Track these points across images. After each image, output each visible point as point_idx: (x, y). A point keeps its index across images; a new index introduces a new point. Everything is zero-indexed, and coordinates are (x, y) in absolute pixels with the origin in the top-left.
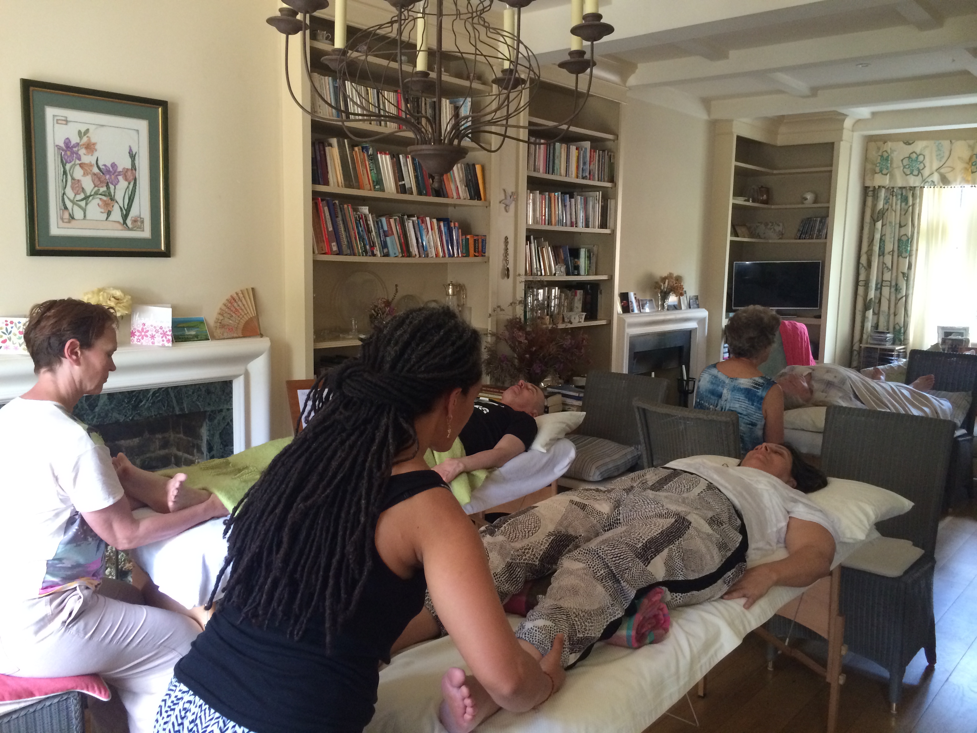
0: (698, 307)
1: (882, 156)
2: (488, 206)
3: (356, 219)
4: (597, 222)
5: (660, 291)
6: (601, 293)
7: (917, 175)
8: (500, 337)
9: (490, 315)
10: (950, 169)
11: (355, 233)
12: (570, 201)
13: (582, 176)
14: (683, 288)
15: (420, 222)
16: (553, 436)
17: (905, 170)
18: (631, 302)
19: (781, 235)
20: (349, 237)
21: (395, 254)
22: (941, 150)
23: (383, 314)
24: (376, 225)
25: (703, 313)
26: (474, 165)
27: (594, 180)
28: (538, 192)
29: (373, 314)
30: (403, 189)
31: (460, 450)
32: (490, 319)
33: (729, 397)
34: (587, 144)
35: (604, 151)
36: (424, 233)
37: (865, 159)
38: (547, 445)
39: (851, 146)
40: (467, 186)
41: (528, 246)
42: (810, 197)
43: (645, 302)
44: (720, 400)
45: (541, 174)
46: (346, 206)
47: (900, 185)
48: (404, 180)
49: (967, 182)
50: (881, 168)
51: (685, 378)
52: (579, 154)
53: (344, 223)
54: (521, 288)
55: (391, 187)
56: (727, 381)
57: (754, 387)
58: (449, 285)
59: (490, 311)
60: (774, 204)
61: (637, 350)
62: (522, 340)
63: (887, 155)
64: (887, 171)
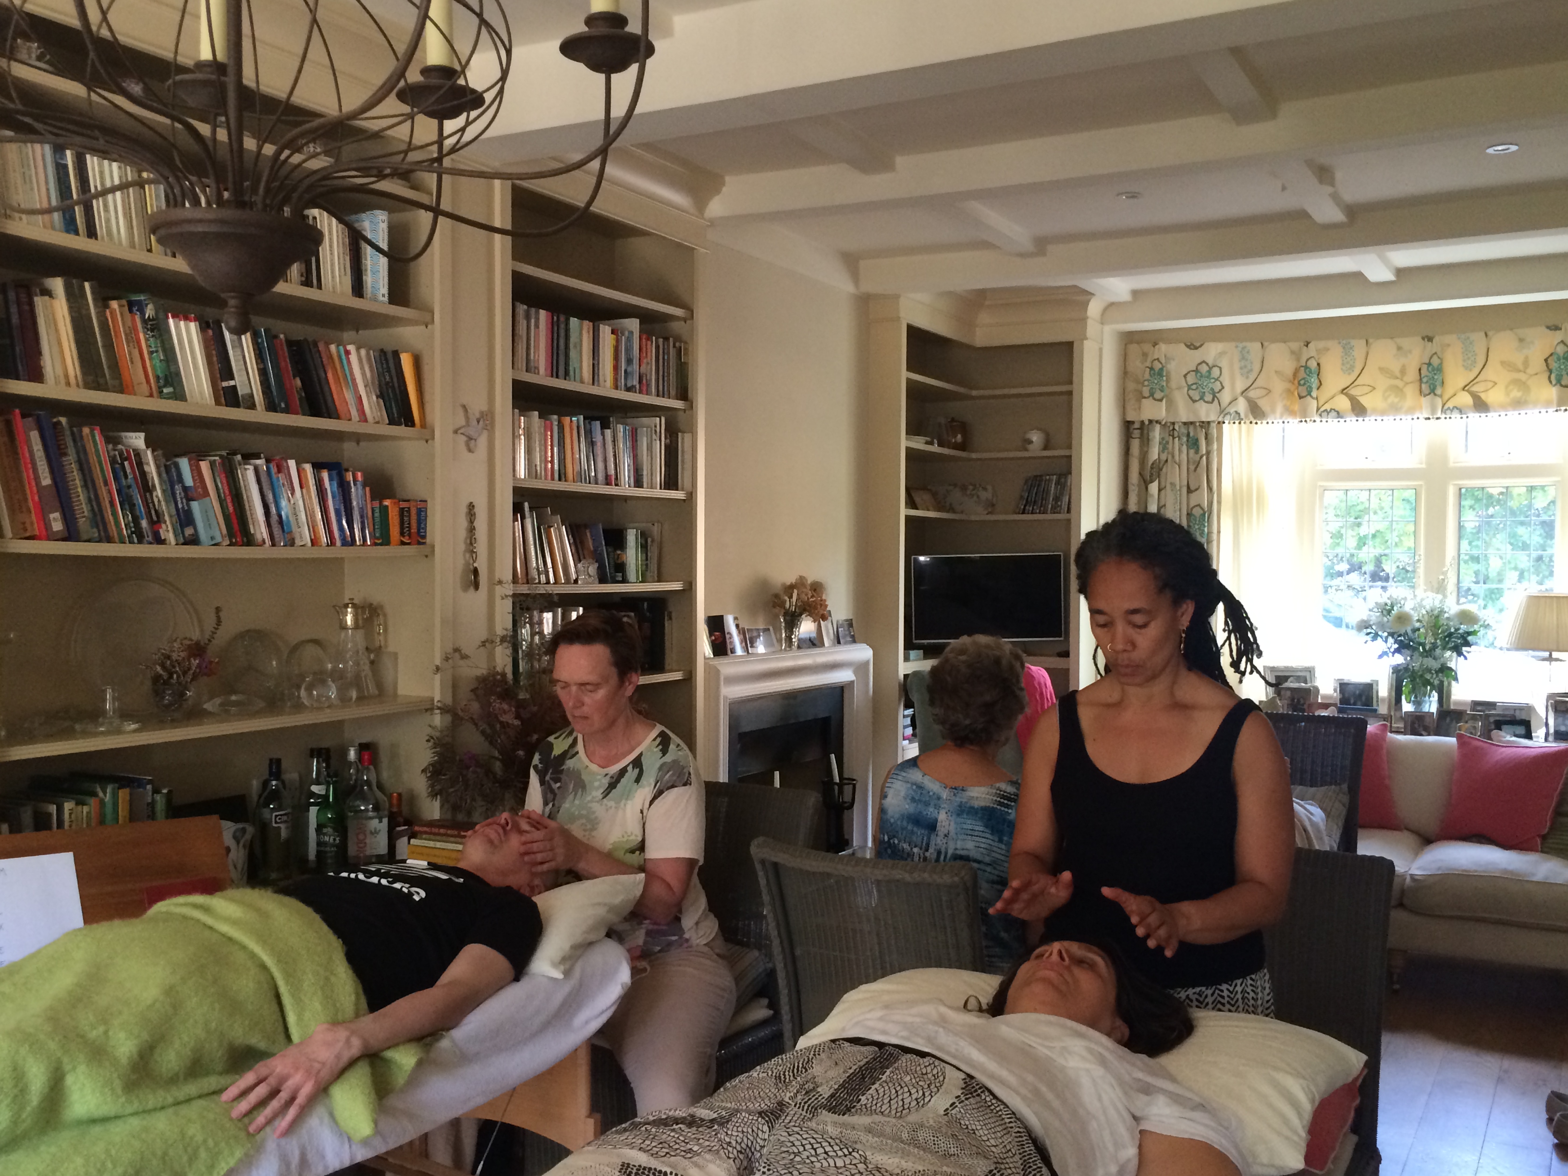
0: (854, 641)
1: (1151, 369)
2: (429, 439)
3: (113, 461)
4: (658, 477)
5: (783, 611)
6: (670, 618)
7: (1212, 402)
8: (460, 713)
9: (438, 669)
10: (1264, 392)
11: (110, 492)
12: (603, 434)
13: (626, 385)
14: (826, 606)
15: (274, 470)
16: (578, 938)
17: (1191, 392)
18: (729, 633)
19: (991, 507)
20: (95, 500)
21: (212, 538)
22: (1247, 360)
23: (185, 673)
24: (164, 475)
25: (863, 653)
26: (396, 354)
27: (648, 393)
28: (536, 413)
29: (161, 675)
30: (230, 397)
31: (353, 997)
32: (438, 677)
33: (952, 828)
34: (633, 324)
35: (666, 339)
36: (285, 493)
37: (1124, 374)
38: (564, 960)
39: (1101, 350)
40: (381, 396)
41: (518, 524)
42: (1036, 437)
43: (755, 634)
44: (933, 837)
45: (542, 378)
46: (86, 430)
47: (1184, 420)
48: (233, 378)
49: (1292, 413)
50: (1152, 388)
51: (837, 779)
52: (618, 341)
53: (81, 469)
54: (504, 611)
55: (201, 393)
56: (945, 794)
57: (1000, 804)
58: (346, 606)
59: (438, 662)
60: (976, 451)
61: (746, 727)
62: (509, 718)
63: (1160, 366)
64: (1162, 394)
